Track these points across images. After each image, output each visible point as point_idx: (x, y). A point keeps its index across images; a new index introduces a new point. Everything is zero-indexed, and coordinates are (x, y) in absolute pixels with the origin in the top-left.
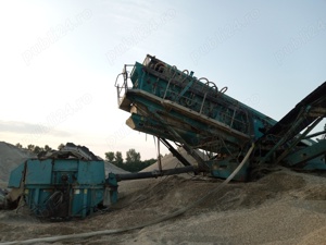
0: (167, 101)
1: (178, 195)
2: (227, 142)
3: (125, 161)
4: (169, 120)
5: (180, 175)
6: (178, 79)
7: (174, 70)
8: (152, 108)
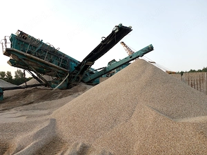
0: (28, 54)
1: (32, 95)
2: (58, 73)
3: (14, 78)
4: (30, 63)
5: (38, 87)
6: (35, 43)
7: (33, 38)
8: (20, 57)
